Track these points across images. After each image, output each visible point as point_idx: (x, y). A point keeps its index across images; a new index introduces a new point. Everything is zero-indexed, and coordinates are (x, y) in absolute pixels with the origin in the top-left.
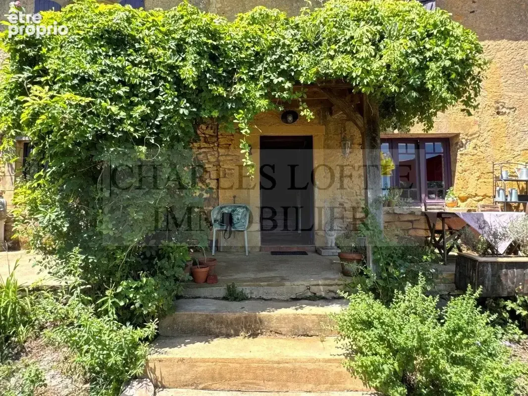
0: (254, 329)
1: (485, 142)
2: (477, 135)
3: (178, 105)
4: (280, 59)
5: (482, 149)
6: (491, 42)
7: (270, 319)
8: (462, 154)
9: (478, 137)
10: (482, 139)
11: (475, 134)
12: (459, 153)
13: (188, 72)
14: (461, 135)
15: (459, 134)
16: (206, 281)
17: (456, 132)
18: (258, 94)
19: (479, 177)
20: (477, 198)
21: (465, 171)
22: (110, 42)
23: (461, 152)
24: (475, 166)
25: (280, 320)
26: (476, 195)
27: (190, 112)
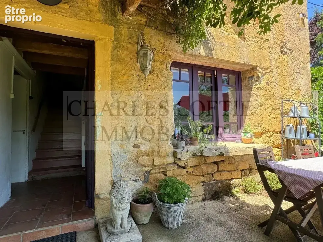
1: (275, 78)
2: (269, 71)
5: (272, 85)
8: (258, 88)
9: (270, 72)
10: (272, 75)
11: (267, 69)
12: (254, 87)
14: (258, 68)
15: (257, 66)
17: (255, 64)
19: (270, 113)
20: (267, 132)
21: (261, 106)
23: (257, 86)
24: (267, 102)
26: (269, 130)
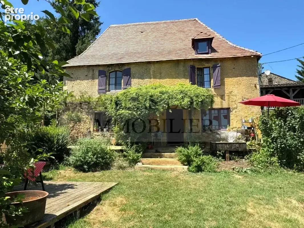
0: (161, 157)
3: (146, 111)
4: (165, 101)
5: (238, 112)
6: (240, 78)
7: (165, 155)
10: (238, 109)
13: (148, 105)
14: (231, 108)
16: (151, 148)
17: (229, 107)
18: (161, 108)
19: (237, 122)
20: (236, 128)
22: (133, 100)
25: (167, 155)
26: (236, 127)
27: (148, 112)
